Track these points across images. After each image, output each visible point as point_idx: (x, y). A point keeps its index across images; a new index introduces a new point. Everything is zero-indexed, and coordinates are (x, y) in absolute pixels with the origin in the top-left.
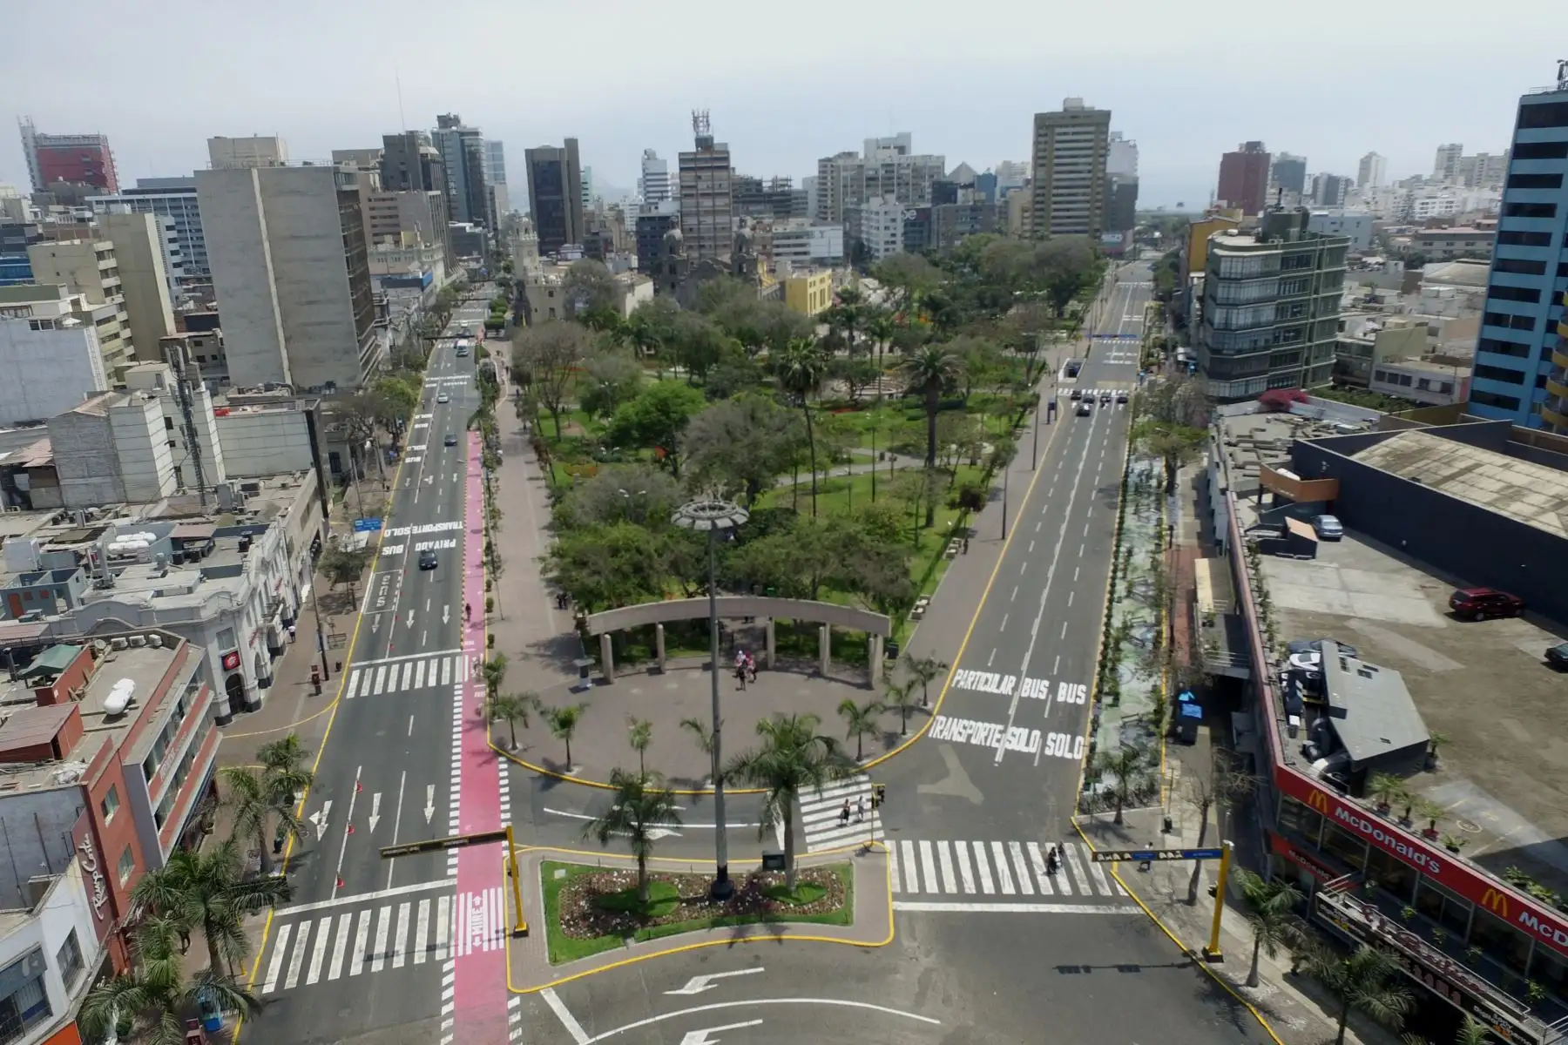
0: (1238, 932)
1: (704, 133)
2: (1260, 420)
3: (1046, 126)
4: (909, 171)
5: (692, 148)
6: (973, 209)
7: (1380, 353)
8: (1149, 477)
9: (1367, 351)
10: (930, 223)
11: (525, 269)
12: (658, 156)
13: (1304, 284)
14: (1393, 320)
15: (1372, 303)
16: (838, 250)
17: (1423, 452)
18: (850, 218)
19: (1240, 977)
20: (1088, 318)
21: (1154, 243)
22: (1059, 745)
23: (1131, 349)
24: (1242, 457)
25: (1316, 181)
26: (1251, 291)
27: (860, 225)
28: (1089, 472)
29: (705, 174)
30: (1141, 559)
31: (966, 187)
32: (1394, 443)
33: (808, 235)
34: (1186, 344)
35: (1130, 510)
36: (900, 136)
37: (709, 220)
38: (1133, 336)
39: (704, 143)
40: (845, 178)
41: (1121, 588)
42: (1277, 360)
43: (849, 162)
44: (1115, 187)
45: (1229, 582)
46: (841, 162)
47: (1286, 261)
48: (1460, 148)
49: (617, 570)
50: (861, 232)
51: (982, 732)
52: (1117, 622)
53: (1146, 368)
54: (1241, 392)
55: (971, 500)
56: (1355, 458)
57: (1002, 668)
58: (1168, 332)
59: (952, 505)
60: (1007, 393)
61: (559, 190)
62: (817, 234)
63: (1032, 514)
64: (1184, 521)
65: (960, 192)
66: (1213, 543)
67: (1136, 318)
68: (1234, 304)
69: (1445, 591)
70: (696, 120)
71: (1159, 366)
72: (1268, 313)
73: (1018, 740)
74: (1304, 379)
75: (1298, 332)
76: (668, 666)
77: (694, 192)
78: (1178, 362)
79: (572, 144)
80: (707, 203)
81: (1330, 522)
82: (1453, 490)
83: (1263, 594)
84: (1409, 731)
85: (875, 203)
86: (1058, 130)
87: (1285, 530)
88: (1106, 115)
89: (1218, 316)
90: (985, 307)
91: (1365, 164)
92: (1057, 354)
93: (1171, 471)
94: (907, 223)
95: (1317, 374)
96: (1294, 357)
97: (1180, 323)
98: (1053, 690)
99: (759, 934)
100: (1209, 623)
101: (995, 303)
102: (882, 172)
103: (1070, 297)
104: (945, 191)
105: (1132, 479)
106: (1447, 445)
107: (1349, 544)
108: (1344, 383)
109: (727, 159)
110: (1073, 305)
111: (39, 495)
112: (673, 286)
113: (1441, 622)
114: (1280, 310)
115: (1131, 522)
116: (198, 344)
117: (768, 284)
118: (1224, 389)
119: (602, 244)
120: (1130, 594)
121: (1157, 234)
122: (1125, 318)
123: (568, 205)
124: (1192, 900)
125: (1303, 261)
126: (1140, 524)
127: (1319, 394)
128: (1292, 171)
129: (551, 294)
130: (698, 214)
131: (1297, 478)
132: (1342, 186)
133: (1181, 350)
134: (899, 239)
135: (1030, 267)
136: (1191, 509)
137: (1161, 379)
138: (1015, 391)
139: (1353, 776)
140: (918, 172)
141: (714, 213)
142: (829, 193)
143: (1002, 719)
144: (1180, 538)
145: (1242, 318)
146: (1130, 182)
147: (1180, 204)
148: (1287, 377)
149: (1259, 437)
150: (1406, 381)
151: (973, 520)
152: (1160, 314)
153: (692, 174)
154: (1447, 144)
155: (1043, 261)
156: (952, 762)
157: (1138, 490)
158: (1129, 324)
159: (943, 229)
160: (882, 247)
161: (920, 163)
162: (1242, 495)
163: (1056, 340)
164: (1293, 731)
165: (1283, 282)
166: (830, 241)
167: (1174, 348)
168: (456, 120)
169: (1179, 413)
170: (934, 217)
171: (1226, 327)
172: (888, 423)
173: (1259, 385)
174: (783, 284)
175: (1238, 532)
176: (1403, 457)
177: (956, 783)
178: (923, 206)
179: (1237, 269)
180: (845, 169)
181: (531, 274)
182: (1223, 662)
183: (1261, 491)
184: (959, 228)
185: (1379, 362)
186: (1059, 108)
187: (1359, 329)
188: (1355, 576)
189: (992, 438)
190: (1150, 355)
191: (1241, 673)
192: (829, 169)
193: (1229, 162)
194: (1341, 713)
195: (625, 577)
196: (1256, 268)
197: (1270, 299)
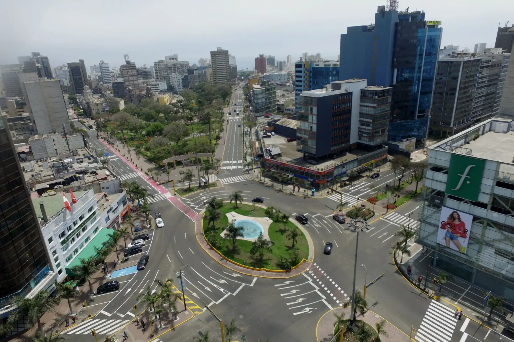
0: (262, 178)
1: (128, 60)
2: (264, 119)
3: (213, 54)
4: (179, 65)
5: (125, 64)
6: (199, 76)
7: (285, 105)
8: (247, 131)
9: (283, 105)
10: (188, 79)
11: (89, 99)
12: (105, 62)
13: (269, 94)
14: (287, 99)
15: (283, 96)
16: (166, 88)
17: (285, 121)
18: (167, 79)
19: (264, 182)
20: (231, 101)
21: (242, 80)
22: (239, 167)
23: (241, 108)
24: (261, 125)
25: (277, 63)
26: (260, 96)
27: (170, 81)
28: (237, 132)
29: (129, 71)
30: (247, 143)
31: (196, 70)
32: (281, 120)
33: (158, 84)
34: (251, 106)
35: (245, 137)
36: (174, 55)
37: (132, 82)
38: (241, 105)
39: (128, 62)
40: (163, 68)
41: (245, 148)
42: (267, 108)
43: (163, 64)
44: (231, 68)
45: (260, 143)
46: (161, 64)
47: (265, 90)
48: (307, 53)
49: (165, 153)
50: (170, 82)
51: (228, 168)
52: (245, 152)
53: (244, 112)
54: (261, 115)
55: (218, 138)
56: (276, 123)
57: (229, 160)
58: (248, 104)
59: (215, 139)
60: (218, 119)
61: (80, 75)
62: (160, 84)
63: (228, 139)
64: (254, 137)
65: (195, 71)
66: (258, 140)
67: (241, 101)
68: (257, 99)
69: (286, 139)
70: (125, 56)
71: (247, 111)
72: (264, 100)
73: (234, 167)
74: (272, 111)
75: (270, 103)
76: (176, 168)
77: (127, 75)
78: (250, 110)
79: (82, 61)
80: (131, 78)
81: (273, 133)
82: (289, 126)
83: (264, 143)
84: (279, 152)
85: (173, 74)
86: (216, 55)
87: (267, 134)
88: (227, 51)
89: (255, 101)
90: (208, 101)
91: (288, 57)
92: (226, 110)
93: (251, 130)
94: (183, 79)
95: (274, 110)
96: (270, 107)
97: (250, 101)
98: (237, 162)
99: (207, 189)
100: (258, 148)
101: (210, 100)
102: (172, 66)
103: (226, 97)
104: (190, 71)
105: (244, 133)
106: (288, 120)
107: (276, 135)
108: (280, 112)
109: (135, 66)
110: (227, 99)
111: (29, 158)
112: (131, 101)
113: (286, 143)
114: (266, 99)
115: (245, 139)
116: (16, 125)
117: (155, 99)
118: (258, 114)
119: (98, 90)
120: (246, 149)
121: (243, 77)
122: (238, 101)
123: (83, 79)
124: (258, 177)
125: (269, 90)
126: (247, 139)
127: (274, 114)
128: (271, 61)
129: (97, 105)
130: (129, 81)
131: (268, 127)
132: (283, 64)
133: (251, 107)
134: (181, 84)
135: (216, 91)
136: (255, 136)
137: (247, 114)
138: (220, 119)
139: (273, 157)
140: (182, 66)
141: (133, 80)
142: (158, 72)
143: (231, 166)
144: (253, 140)
145: (259, 101)
146: (235, 66)
147: (247, 69)
148: (270, 111)
149: (264, 122)
150: (290, 110)
151: (219, 142)
152: (246, 99)
153: (126, 71)
154: (304, 53)
155: (220, 90)
156: (225, 171)
157: (246, 134)
158: (239, 102)
159: (192, 81)
160: (177, 86)
161: (182, 63)
162: (261, 131)
163: (225, 107)
164: (267, 155)
165: (266, 94)
166: (163, 85)
167: (249, 107)
168: (39, 54)
169: (251, 120)
170: (189, 78)
171: (257, 103)
172: (196, 128)
173: (264, 113)
174: (158, 98)
175: (261, 136)
176: (283, 122)
177: (227, 173)
178: (185, 75)
179: (257, 92)
180: (163, 65)
181: (91, 100)
182: (260, 153)
183: (264, 130)
184: (196, 80)
185: (285, 107)
186: (216, 50)
187: (281, 101)
188: (276, 139)
189: (218, 128)
190: (245, 109)
191: (262, 154)
192: (157, 65)
193: (257, 60)
194: (271, 151)
195: (167, 154)
196: (261, 92)
197: (263, 97)
